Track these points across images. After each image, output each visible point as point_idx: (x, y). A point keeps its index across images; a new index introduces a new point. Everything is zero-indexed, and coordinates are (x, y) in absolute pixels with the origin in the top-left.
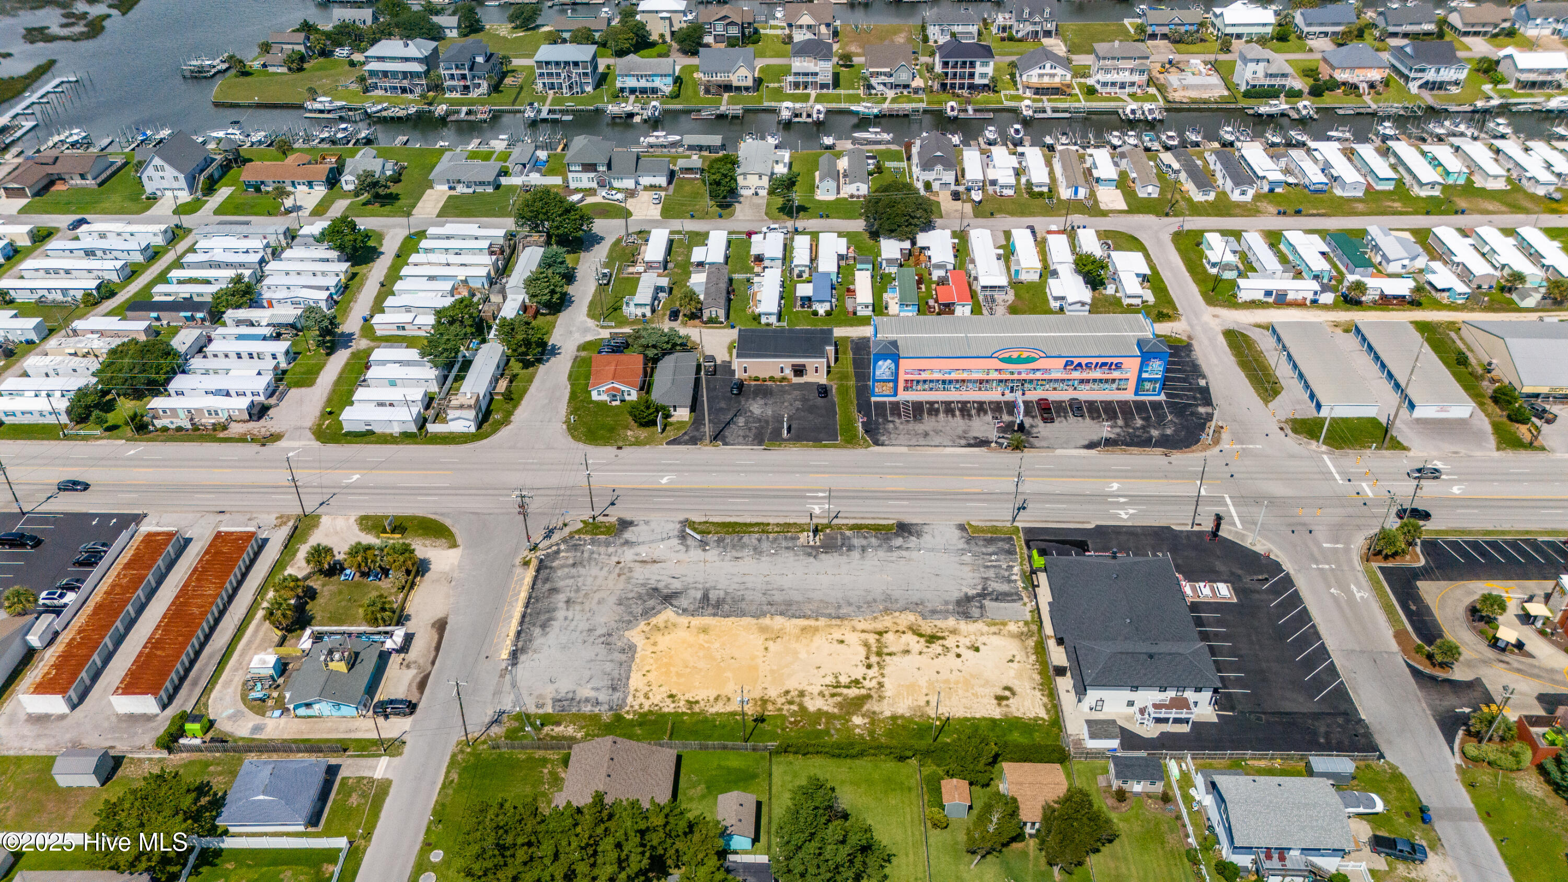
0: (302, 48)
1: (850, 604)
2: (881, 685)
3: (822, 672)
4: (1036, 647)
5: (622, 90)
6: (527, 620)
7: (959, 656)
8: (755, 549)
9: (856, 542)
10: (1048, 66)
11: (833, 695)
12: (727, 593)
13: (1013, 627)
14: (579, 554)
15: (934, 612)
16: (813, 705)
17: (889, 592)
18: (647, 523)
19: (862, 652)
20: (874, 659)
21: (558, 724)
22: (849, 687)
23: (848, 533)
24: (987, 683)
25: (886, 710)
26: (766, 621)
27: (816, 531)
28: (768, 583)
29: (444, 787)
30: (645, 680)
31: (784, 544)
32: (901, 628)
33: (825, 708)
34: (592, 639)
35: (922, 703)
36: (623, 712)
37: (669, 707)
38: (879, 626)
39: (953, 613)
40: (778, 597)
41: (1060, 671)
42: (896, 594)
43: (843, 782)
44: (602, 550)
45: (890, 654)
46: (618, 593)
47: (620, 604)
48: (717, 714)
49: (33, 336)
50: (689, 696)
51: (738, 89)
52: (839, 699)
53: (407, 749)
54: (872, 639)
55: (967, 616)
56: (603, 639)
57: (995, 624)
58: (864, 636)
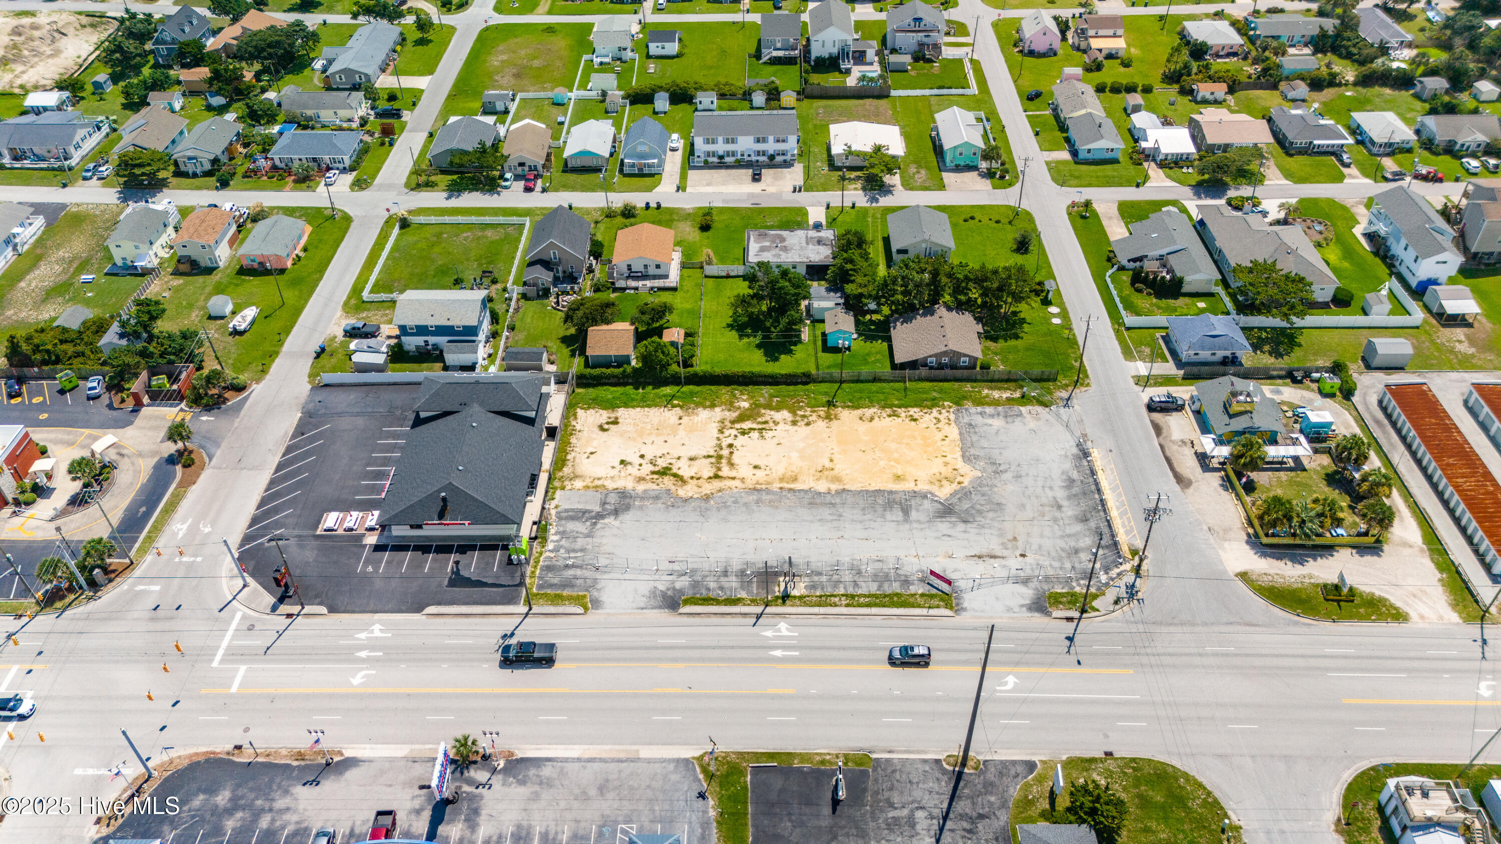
1: (746, 504)
2: (721, 431)
3: (776, 441)
4: (563, 465)
6: (1093, 487)
7: (642, 456)
8: (859, 573)
9: (732, 582)
11: (766, 422)
12: (883, 516)
13: (578, 484)
14: (1077, 565)
15: (657, 498)
16: (785, 414)
17: (701, 519)
18: (1009, 609)
19: (736, 459)
20: (725, 452)
21: (1008, 399)
22: (751, 429)
23: (743, 594)
24: (622, 434)
25: (718, 413)
26: (834, 487)
27: (785, 597)
28: (838, 529)
30: (944, 433)
31: (824, 579)
32: (695, 482)
33: (772, 413)
34: (1013, 468)
35: (685, 419)
36: (954, 408)
37: (914, 411)
38: (717, 484)
39: (637, 497)
40: (826, 513)
41: (552, 432)
42: (693, 516)
45: (709, 456)
46: (1007, 518)
47: (999, 504)
48: (869, 407)
52: (760, 420)
54: (725, 471)
55: (623, 494)
56: (1001, 468)
57: (596, 487)
58: (733, 474)
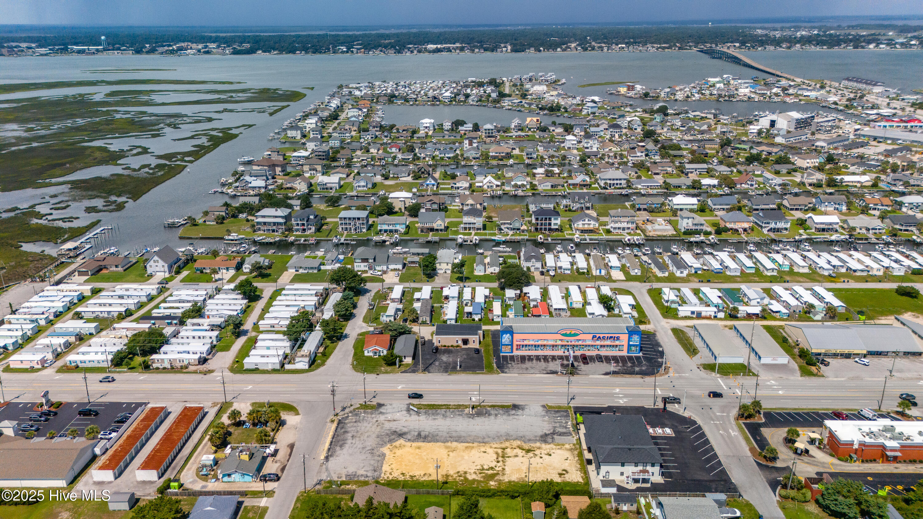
0: (224, 214)
1: (489, 437)
2: (504, 469)
3: (475, 464)
4: (578, 454)
5: (381, 230)
6: (333, 444)
7: (541, 457)
8: (443, 415)
9: (492, 412)
10: (587, 220)
11: (480, 473)
12: (429, 433)
13: (567, 446)
14: (358, 417)
15: (529, 440)
16: (470, 477)
17: (508, 432)
18: (391, 405)
19: (495, 456)
20: (500, 459)
21: (348, 484)
22: (488, 470)
23: (489, 409)
24: (554, 468)
25: (506, 479)
26: (449, 444)
27: (473, 408)
28: (449, 429)
29: (294, 509)
30: (390, 467)
31: (457, 413)
32: (514, 447)
33: (477, 478)
34: (364, 452)
35: (523, 476)
36: (379, 480)
37: (401, 478)
38: (503, 446)
39: (539, 441)
40: (454, 434)
41: (589, 462)
42: (512, 433)
43: (485, 507)
44: (369, 416)
45: (508, 457)
46: (377, 433)
47: (378, 438)
48: (425, 481)
49: (93, 331)
50: (411, 474)
51: (437, 230)
52: (484, 475)
53: (275, 495)
54: (500, 451)
55: (545, 442)
56: (370, 451)
57: (559, 445)
58: (496, 450)
